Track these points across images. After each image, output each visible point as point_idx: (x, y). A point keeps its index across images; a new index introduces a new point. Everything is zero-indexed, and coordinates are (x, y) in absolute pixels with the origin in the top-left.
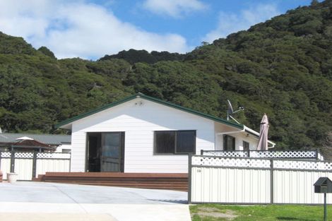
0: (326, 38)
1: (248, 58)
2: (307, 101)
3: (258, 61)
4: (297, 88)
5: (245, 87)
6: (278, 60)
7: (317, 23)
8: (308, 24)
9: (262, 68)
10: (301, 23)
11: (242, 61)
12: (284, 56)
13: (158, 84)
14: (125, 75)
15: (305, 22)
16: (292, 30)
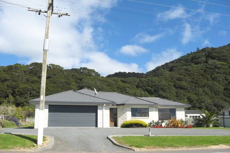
0: (209, 65)
1: (181, 75)
2: (210, 92)
3: (185, 76)
4: (204, 86)
5: (183, 87)
6: (193, 75)
7: (204, 59)
8: (200, 59)
9: (187, 79)
10: (197, 59)
11: (178, 76)
12: (195, 73)
13: (151, 87)
14: (137, 84)
15: (198, 58)
16: (193, 62)
